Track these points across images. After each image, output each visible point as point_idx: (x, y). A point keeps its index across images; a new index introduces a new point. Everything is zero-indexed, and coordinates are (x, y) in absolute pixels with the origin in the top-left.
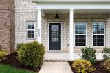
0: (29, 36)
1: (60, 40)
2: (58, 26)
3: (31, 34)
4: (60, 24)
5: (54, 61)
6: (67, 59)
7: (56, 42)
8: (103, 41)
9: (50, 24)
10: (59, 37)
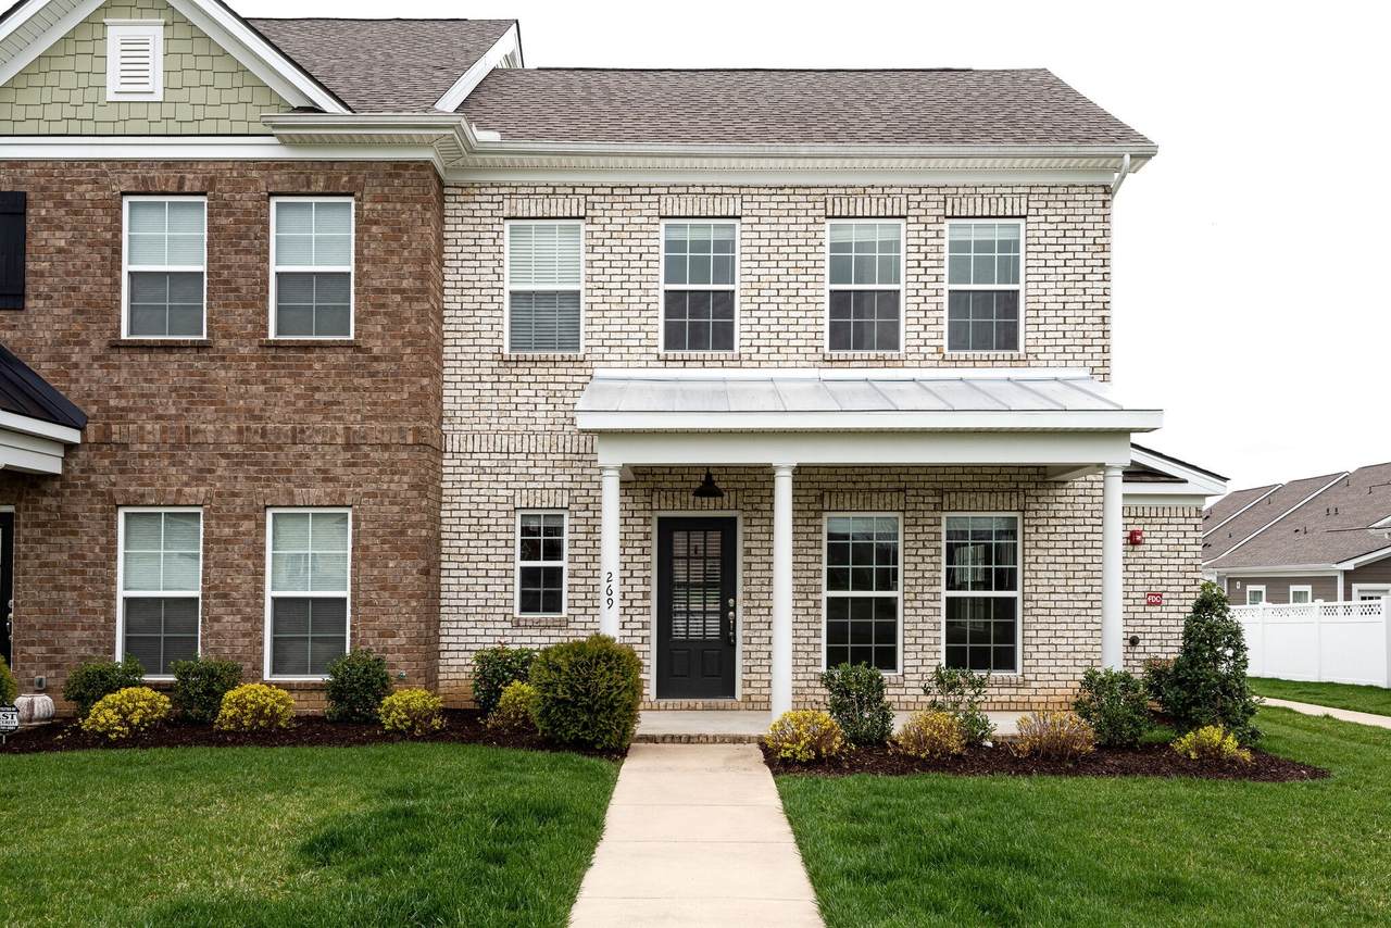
0: (529, 604)
1: (728, 627)
2: (715, 537)
3: (541, 592)
4: (727, 527)
5: (689, 740)
6: (754, 732)
7: (704, 643)
8: (1008, 633)
9: (667, 528)
10: (726, 610)
